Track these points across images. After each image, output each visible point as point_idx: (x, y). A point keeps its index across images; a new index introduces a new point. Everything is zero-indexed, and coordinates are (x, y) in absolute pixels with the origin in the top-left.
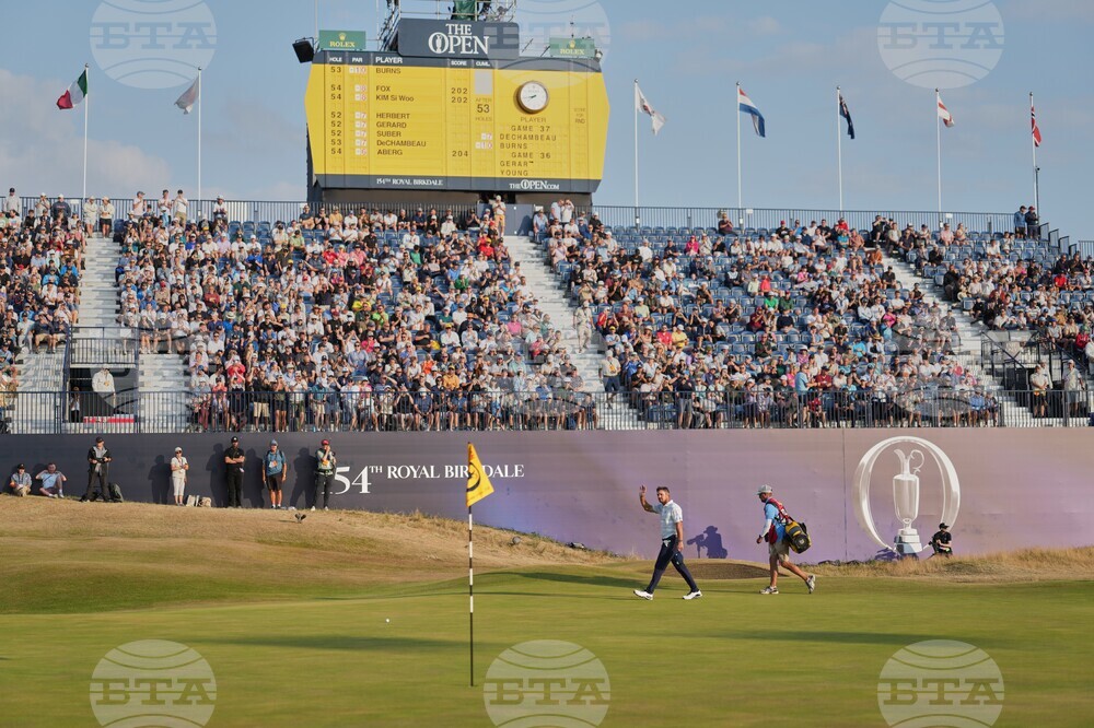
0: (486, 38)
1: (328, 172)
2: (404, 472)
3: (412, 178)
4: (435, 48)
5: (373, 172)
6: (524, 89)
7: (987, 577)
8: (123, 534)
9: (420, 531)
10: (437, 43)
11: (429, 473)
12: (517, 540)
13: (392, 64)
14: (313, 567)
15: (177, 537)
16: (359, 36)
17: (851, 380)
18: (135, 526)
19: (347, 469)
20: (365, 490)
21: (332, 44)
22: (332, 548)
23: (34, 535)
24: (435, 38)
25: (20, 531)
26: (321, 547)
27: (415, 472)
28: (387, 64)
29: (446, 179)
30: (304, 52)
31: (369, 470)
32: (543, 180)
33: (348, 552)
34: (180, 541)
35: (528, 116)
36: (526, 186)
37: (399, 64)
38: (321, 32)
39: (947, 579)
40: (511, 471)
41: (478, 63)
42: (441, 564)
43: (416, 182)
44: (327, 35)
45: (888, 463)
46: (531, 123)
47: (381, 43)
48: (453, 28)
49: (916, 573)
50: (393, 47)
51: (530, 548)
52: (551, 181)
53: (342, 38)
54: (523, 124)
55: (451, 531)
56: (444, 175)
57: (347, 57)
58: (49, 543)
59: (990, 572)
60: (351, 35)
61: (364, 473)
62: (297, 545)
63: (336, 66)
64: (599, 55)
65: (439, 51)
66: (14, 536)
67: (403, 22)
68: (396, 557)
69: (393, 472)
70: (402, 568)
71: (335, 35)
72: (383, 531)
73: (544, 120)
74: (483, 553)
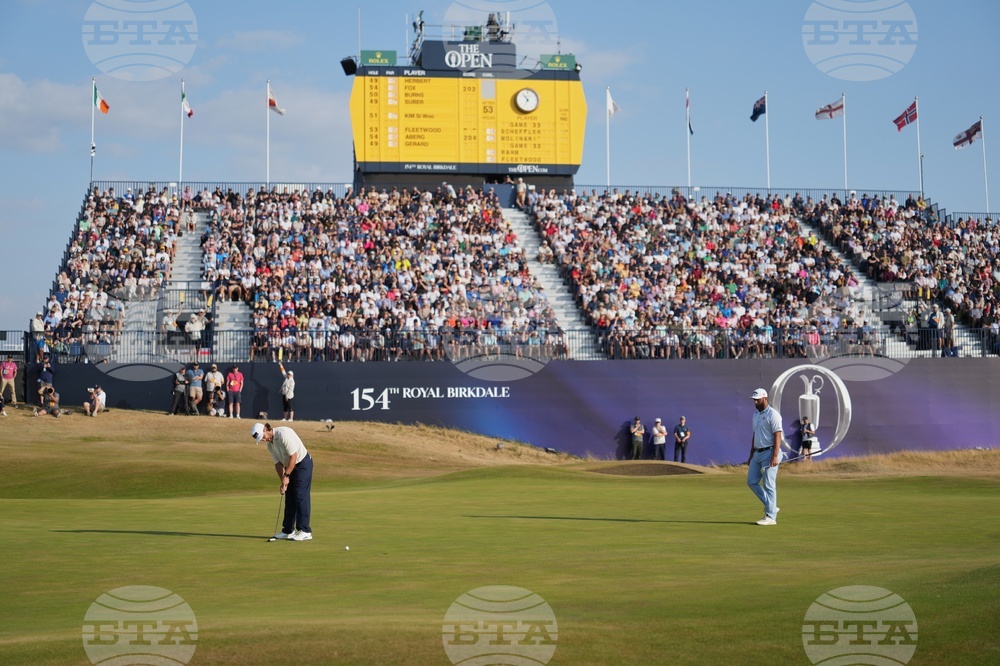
0: (490, 55)
1: (368, 160)
2: (416, 393)
3: (432, 164)
4: (451, 63)
5: (402, 160)
6: (520, 94)
7: (865, 475)
8: (194, 440)
9: (425, 438)
10: (453, 59)
11: (436, 394)
12: (501, 446)
13: (417, 76)
14: (337, 466)
15: (235, 442)
16: (391, 55)
17: (768, 322)
18: (205, 434)
19: (371, 390)
20: (385, 407)
21: (371, 61)
22: (353, 452)
23: (128, 440)
24: (451, 55)
25: (118, 438)
26: (346, 451)
27: (424, 393)
28: (413, 76)
29: (459, 165)
30: (349, 67)
31: (389, 391)
32: (535, 165)
33: (365, 454)
34: (236, 445)
35: (523, 116)
36: (521, 169)
37: (423, 76)
38: (362, 52)
39: (835, 476)
40: (500, 392)
41: (484, 75)
42: (435, 464)
43: (436, 167)
44: (367, 54)
45: (795, 386)
46: (525, 121)
47: (410, 60)
48: (465, 48)
49: (811, 472)
50: (418, 63)
51: (511, 452)
52: (541, 166)
53: (379, 56)
54: (519, 121)
55: (448, 438)
56: (457, 161)
57: (382, 71)
58: (137, 446)
59: (868, 470)
60: (385, 54)
61: (385, 394)
62: (325, 449)
63: (374, 78)
64: (579, 68)
65: (453, 66)
66: (112, 440)
67: (426, 44)
68: (403, 458)
69: (408, 393)
70: (406, 467)
71: (372, 54)
72: (394, 439)
73: (535, 118)
74: (472, 455)
